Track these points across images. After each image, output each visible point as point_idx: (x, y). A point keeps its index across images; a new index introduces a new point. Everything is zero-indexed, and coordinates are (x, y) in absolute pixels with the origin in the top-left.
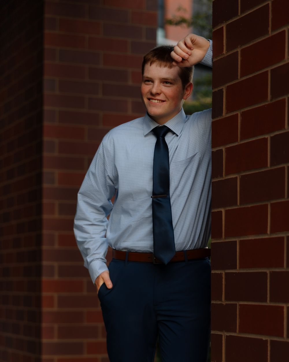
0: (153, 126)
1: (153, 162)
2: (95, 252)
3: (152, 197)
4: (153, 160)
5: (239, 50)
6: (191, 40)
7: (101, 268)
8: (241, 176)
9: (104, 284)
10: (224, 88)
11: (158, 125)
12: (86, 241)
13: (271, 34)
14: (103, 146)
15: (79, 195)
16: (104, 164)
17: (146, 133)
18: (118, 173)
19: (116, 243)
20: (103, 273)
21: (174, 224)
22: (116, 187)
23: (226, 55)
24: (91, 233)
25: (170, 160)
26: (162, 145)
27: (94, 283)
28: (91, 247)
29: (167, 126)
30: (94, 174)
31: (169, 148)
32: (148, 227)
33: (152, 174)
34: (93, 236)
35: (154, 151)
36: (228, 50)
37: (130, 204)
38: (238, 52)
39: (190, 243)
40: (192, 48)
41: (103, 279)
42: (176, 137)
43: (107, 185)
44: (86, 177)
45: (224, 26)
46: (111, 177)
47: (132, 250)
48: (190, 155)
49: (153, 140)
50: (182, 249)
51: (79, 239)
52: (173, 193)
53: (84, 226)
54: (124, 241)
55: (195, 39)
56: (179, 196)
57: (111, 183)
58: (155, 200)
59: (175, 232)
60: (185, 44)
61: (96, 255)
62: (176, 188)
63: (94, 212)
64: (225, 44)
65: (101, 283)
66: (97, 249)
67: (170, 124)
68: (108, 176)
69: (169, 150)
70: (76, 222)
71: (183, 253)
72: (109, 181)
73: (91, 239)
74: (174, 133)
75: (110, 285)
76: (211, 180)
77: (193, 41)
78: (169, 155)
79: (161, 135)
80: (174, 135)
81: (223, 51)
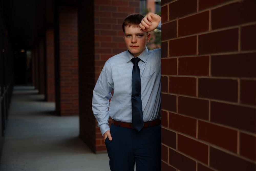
0: (132, 57)
1: (132, 77)
2: (103, 120)
3: (131, 96)
4: (132, 76)
5: (177, 20)
6: (151, 16)
7: (106, 128)
8: (179, 96)
9: (108, 138)
10: (168, 41)
11: (134, 57)
12: (98, 114)
13: (198, 12)
14: (105, 67)
15: (93, 91)
16: (106, 76)
17: (128, 62)
18: (114, 81)
19: (114, 116)
20: (107, 131)
21: (143, 110)
22: (113, 88)
23: (169, 22)
24: (101, 110)
25: (141, 76)
26: (136, 69)
27: (103, 135)
28: (101, 118)
29: (139, 57)
30: (101, 82)
31: (140, 69)
32: (129, 111)
33: (131, 84)
34: (102, 112)
35: (132, 71)
36: (170, 19)
37: (120, 98)
38: (176, 21)
39: (151, 118)
40: (152, 21)
41: (107, 135)
42: (144, 63)
43: (108, 87)
44: (97, 83)
45: (168, 4)
46: (110, 83)
47: (121, 121)
48: (151, 74)
49: (131, 65)
50: (148, 121)
51: (94, 113)
52: (143, 94)
53: (97, 107)
54: (118, 116)
55: (153, 16)
56: (146, 95)
57: (110, 86)
58: (133, 98)
59: (143, 114)
60: (148, 19)
61: (104, 122)
62: (144, 91)
63: (101, 100)
64: (168, 15)
65: (106, 137)
66: (104, 119)
67: (140, 57)
68: (109, 83)
69: (140, 71)
70: (93, 104)
71: (148, 122)
72: (109, 85)
73: (101, 114)
74: (143, 61)
75: (111, 139)
76: (161, 92)
77: (152, 17)
78: (141, 73)
79: (136, 63)
80: (143, 62)
81: (167, 19)
